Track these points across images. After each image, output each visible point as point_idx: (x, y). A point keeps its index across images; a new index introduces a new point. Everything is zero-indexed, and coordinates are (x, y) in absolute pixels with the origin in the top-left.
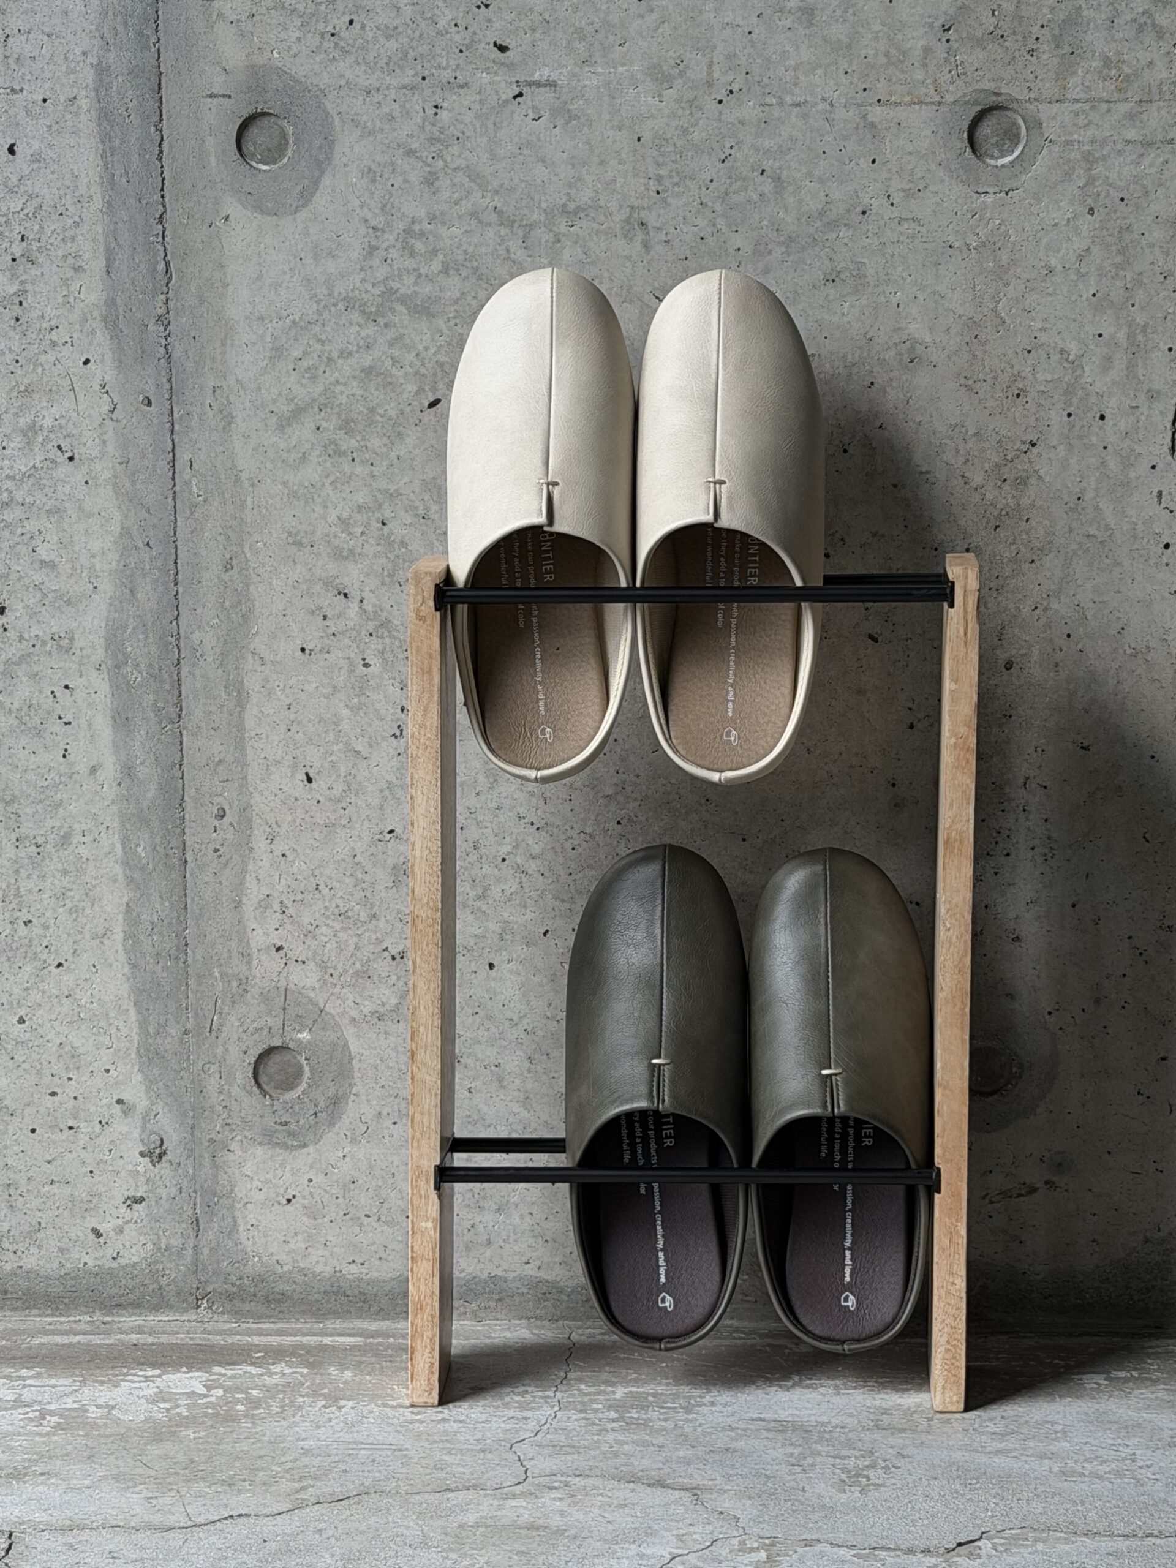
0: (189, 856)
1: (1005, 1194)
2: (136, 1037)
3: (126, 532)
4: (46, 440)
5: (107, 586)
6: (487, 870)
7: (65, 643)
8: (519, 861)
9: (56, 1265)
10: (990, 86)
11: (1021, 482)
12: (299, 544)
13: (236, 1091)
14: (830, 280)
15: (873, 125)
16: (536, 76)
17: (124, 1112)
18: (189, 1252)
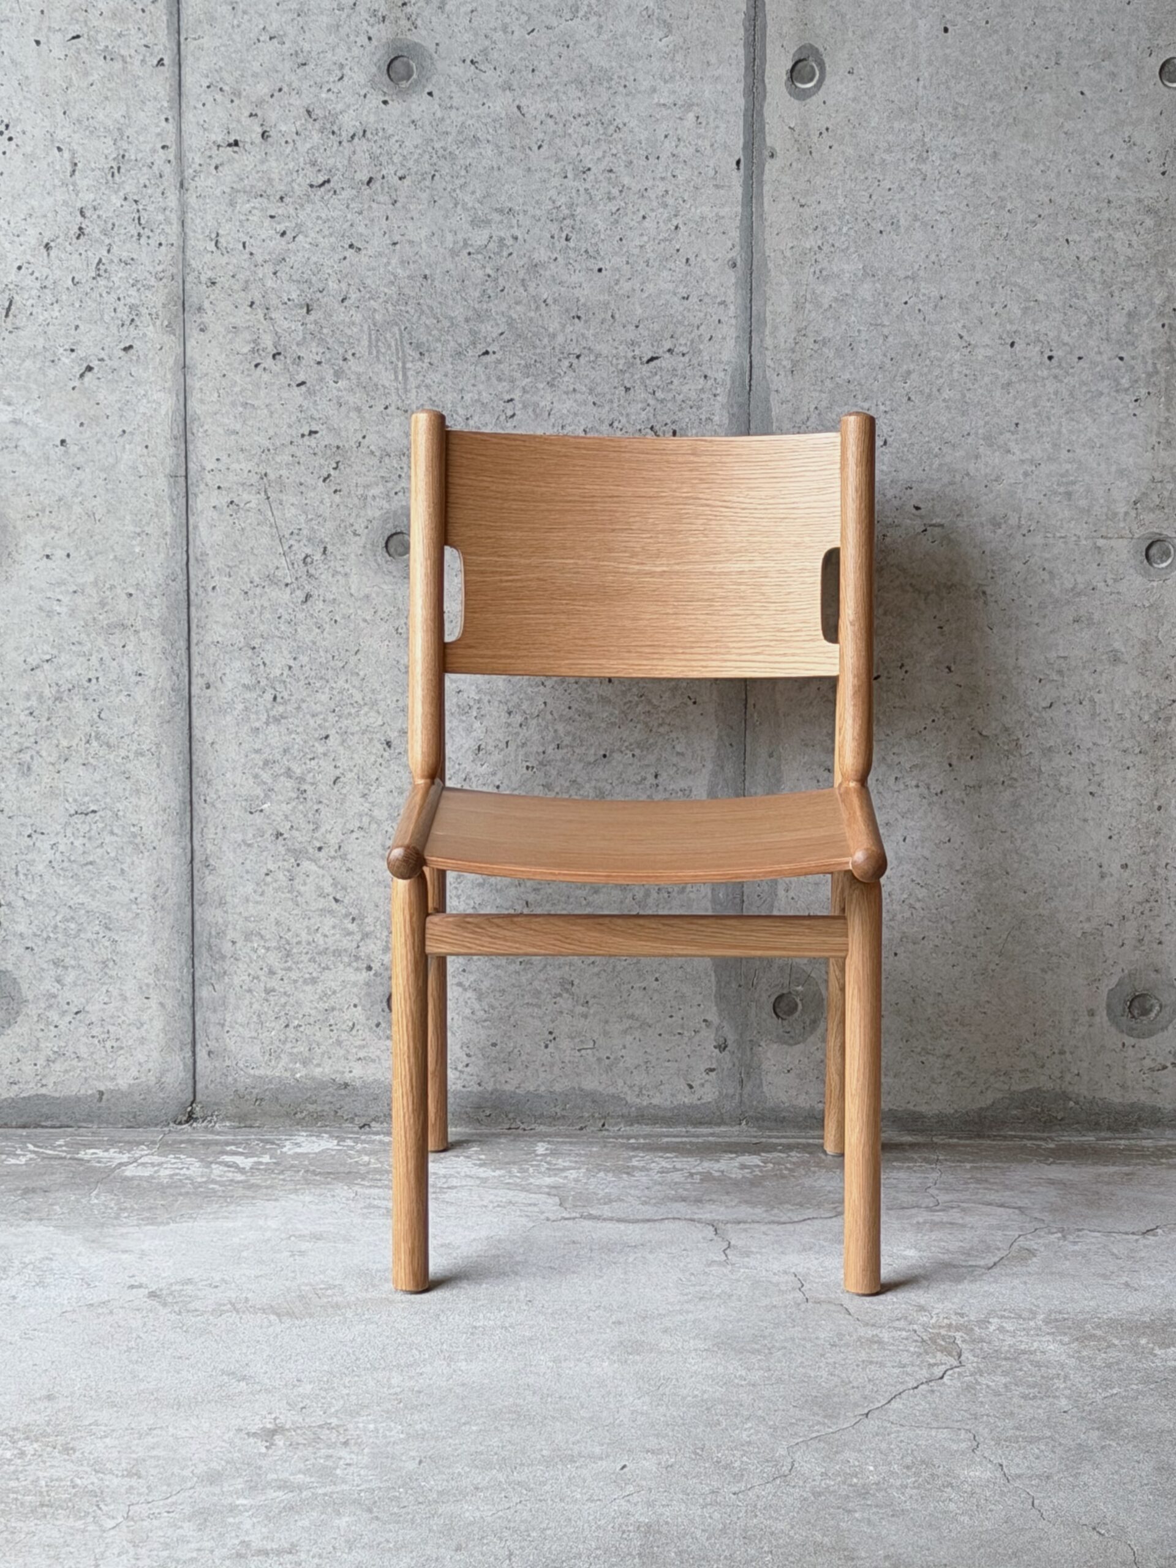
0: (745, 898)
1: (1152, 1070)
2: (714, 989)
3: (720, 738)
4: (682, 694)
5: (710, 766)
6: (897, 908)
7: (687, 792)
8: (912, 901)
9: (668, 1103)
10: (1157, 531)
11: (1168, 719)
12: (806, 745)
13: (764, 1016)
14: (1075, 621)
15: (1099, 548)
16: (934, 522)
17: (707, 1026)
18: (737, 1097)
